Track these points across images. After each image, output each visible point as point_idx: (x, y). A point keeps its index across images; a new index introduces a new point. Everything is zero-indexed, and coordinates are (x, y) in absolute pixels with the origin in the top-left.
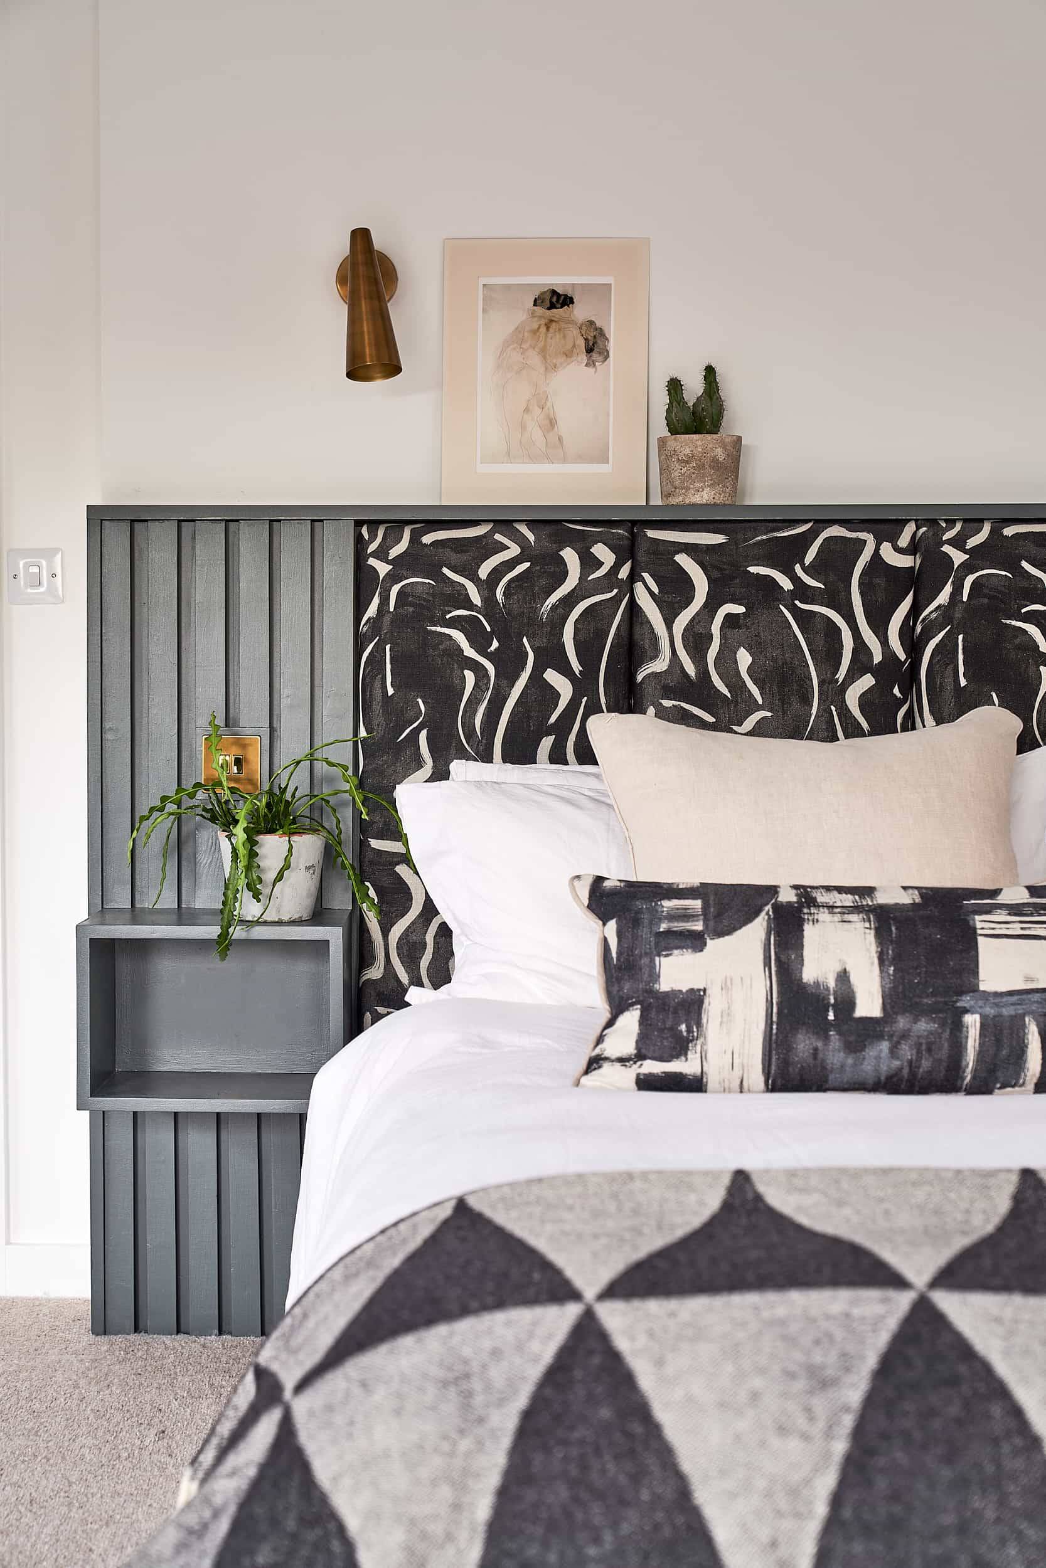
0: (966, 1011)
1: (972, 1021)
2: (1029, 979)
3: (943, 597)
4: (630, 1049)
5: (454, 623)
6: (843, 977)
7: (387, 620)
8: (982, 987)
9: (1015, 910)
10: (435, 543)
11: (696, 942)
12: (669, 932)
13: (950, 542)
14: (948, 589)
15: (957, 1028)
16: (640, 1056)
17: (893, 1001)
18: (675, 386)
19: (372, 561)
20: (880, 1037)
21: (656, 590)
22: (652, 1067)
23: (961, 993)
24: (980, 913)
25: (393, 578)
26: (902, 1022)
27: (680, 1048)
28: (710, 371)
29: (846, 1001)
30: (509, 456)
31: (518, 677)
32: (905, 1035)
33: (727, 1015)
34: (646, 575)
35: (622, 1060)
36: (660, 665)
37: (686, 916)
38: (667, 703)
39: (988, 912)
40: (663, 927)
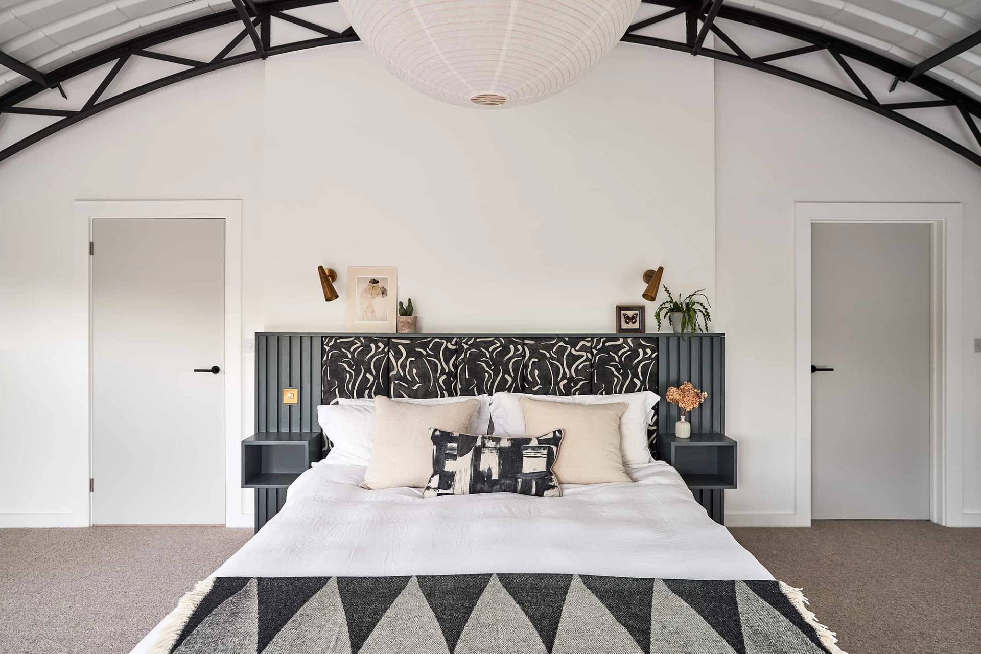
0: (518, 478)
1: (520, 480)
2: (534, 469)
3: (462, 356)
4: (436, 486)
5: (344, 362)
6: (490, 469)
7: (328, 361)
8: (523, 471)
9: (534, 448)
10: (340, 342)
11: (454, 457)
12: (448, 454)
13: (464, 343)
14: (463, 354)
15: (516, 482)
16: (439, 488)
17: (501, 475)
18: (401, 303)
19: (325, 346)
20: (497, 484)
21: (394, 354)
22: (441, 491)
23: (518, 473)
24: (525, 450)
25: (329, 351)
26: (503, 481)
27: (449, 487)
28: (410, 300)
29: (490, 475)
30: (363, 319)
31: (360, 375)
32: (503, 484)
33: (460, 479)
34: (391, 350)
35: (434, 489)
36: (395, 373)
37: (452, 449)
38: (396, 382)
39: (527, 449)
40: (447, 452)
